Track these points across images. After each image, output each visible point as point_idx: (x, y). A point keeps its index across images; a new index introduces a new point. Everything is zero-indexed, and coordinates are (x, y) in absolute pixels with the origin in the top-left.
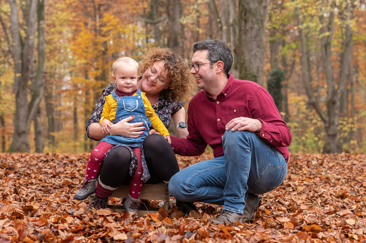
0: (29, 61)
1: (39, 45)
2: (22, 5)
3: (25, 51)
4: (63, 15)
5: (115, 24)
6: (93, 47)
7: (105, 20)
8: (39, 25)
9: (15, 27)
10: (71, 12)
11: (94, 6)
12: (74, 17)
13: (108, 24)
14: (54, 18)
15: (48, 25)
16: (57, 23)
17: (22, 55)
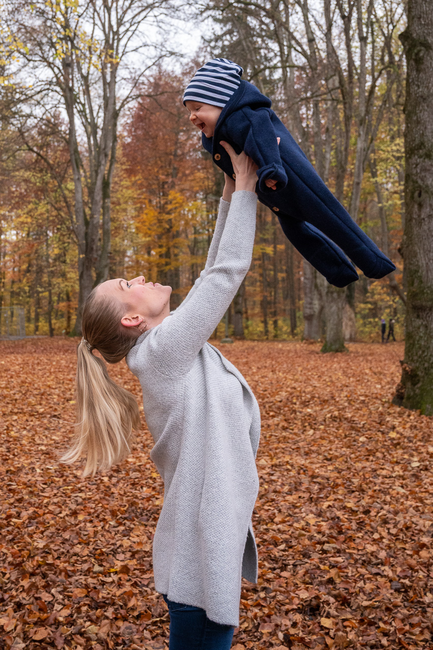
0: (93, 240)
1: (104, 223)
2: (88, 183)
3: (89, 231)
4: (129, 193)
5: (181, 201)
6: (158, 225)
7: (170, 197)
8: (104, 203)
9: (80, 205)
10: (136, 190)
11: (158, 184)
12: (139, 195)
13: (174, 202)
14: (119, 196)
15: (113, 203)
16: (122, 201)
17: (86, 234)
